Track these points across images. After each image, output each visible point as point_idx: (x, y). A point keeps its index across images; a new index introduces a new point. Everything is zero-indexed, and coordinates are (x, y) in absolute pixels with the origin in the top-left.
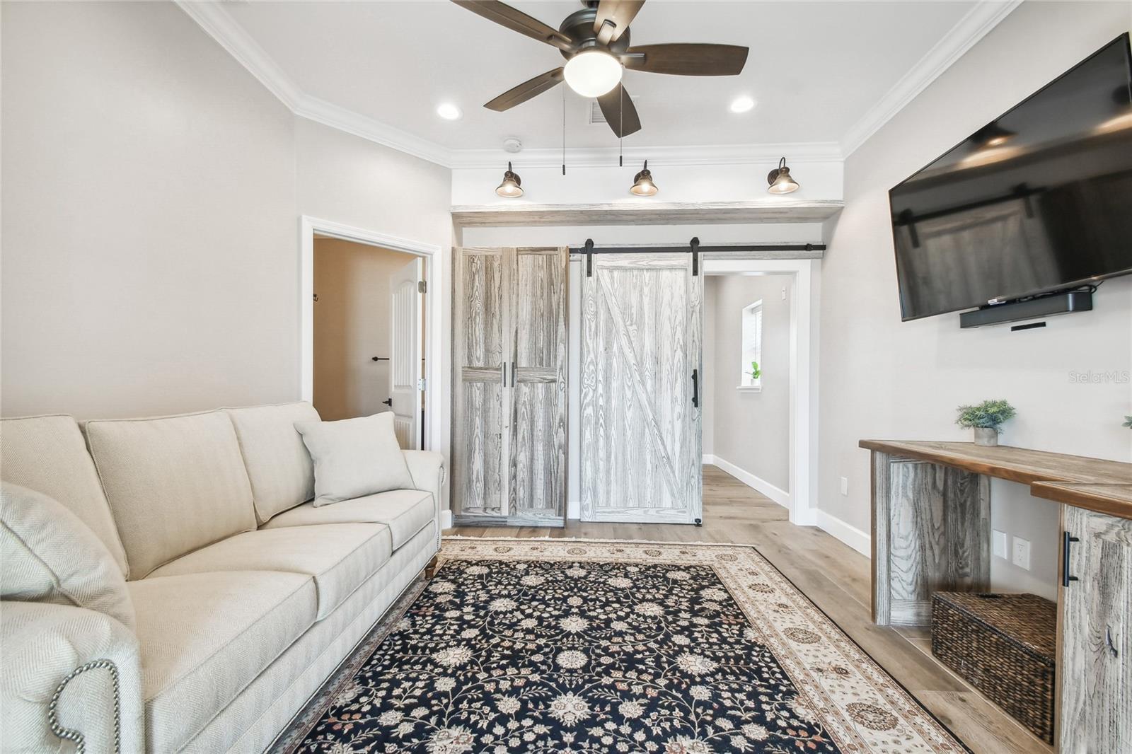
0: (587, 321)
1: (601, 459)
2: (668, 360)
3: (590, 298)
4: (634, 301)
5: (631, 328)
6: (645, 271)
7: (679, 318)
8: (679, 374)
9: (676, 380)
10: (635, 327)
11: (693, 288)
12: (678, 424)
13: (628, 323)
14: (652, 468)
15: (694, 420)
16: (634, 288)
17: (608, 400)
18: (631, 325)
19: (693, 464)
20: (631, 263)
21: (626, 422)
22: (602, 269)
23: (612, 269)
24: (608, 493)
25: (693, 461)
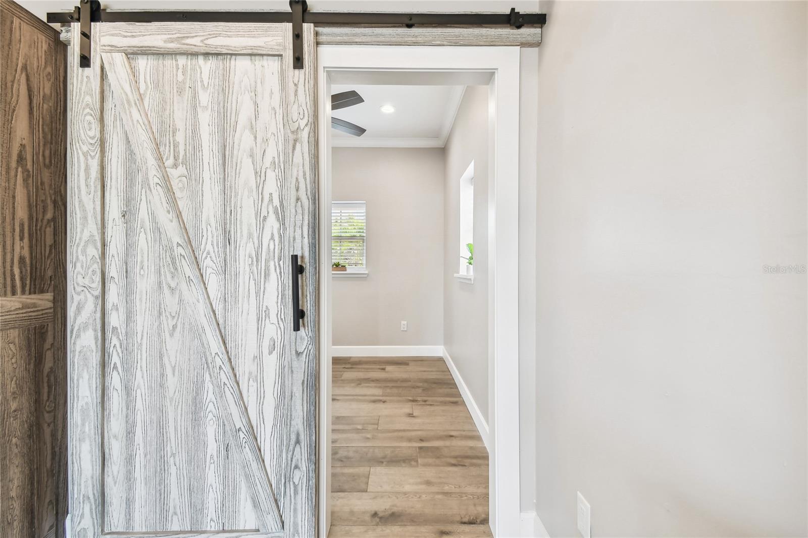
0: (82, 158)
1: (115, 437)
2: (250, 236)
3: (88, 110)
4: (180, 115)
5: (174, 173)
6: (201, 58)
7: (271, 153)
8: (272, 263)
9: (267, 275)
10: (181, 170)
11: (296, 95)
12: (271, 363)
13: (170, 162)
14: (219, 452)
15: (298, 354)
16: (180, 92)
17: (129, 317)
18: (175, 166)
19: (298, 442)
20: (171, 41)
21: (166, 360)
22: (110, 52)
23: (132, 54)
24: (129, 502)
25: (298, 435)
